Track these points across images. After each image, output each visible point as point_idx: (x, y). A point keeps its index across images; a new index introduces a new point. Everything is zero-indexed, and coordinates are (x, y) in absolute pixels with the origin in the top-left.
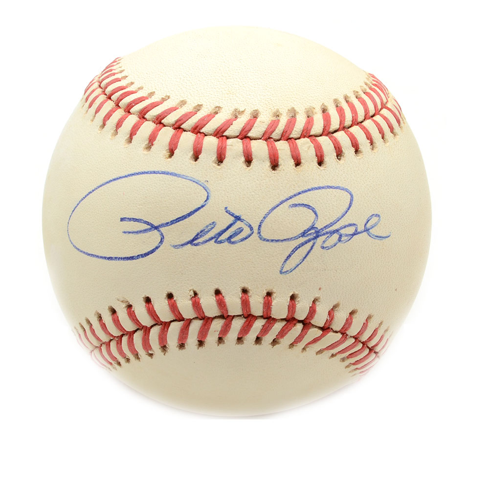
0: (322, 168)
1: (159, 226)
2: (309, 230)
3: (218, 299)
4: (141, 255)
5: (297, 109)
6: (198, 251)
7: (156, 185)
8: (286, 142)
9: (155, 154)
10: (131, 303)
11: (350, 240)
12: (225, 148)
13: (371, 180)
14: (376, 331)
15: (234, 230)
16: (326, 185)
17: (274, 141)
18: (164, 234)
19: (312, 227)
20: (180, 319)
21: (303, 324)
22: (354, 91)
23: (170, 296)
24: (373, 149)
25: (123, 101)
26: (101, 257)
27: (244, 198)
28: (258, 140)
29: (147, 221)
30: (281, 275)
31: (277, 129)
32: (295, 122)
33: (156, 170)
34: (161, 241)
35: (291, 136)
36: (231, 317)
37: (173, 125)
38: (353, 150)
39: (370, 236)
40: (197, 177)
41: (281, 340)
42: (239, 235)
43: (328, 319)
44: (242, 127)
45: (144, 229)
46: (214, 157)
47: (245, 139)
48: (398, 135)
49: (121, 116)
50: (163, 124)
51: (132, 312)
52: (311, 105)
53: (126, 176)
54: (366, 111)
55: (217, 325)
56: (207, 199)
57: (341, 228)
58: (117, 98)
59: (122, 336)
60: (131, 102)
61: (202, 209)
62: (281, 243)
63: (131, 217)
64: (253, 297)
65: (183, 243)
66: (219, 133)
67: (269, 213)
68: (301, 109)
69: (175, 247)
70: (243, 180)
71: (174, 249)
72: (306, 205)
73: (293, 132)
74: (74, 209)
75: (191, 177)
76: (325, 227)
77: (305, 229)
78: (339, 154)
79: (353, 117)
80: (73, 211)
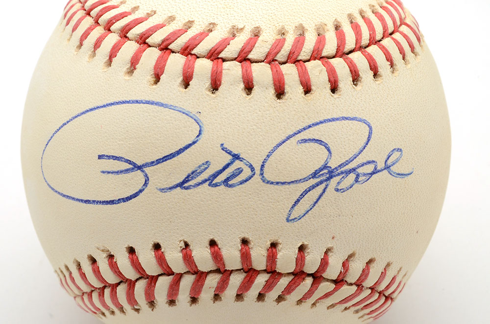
0: (335, 96)
1: (143, 165)
2: (321, 169)
3: (213, 251)
4: (122, 199)
5: (306, 26)
6: (189, 195)
7: (138, 116)
8: (294, 65)
9: (138, 79)
10: (112, 253)
11: (368, 180)
12: (221, 72)
13: (391, 108)
14: (394, 279)
15: (232, 171)
16: (341, 116)
17: (280, 64)
18: (149, 175)
19: (325, 167)
20: (168, 272)
21: (313, 277)
22: (370, 5)
23: (157, 247)
24: (393, 73)
25: (102, 17)
26: (78, 200)
27: (243, 132)
28: (260, 63)
29: (129, 159)
30: (287, 223)
31: (282, 50)
32: (304, 41)
33: (138, 99)
34: (145, 183)
35: (300, 58)
36: (229, 272)
37: (160, 45)
38: (371, 73)
39: (391, 174)
40: (187, 108)
41: (288, 297)
42: (237, 177)
43: (342, 271)
44: (241, 47)
45: (126, 168)
46: (208, 83)
47: (244, 62)
48: (419, 55)
49: (100, 35)
50: (147, 44)
51: (113, 263)
52: (321, 21)
53: (104, 106)
54: (385, 28)
55: (212, 281)
56: (200, 134)
57: (359, 166)
58: (96, 13)
59: (105, 288)
60: (112, 18)
61: (193, 146)
62: (287, 186)
63: (110, 154)
64: (254, 249)
65: (171, 186)
66: (214, 55)
67: (273, 151)
68: (311, 26)
69: (162, 190)
70: (242, 112)
71: (161, 193)
72: (317, 140)
73: (302, 52)
74: (48, 143)
75: (181, 108)
76: (339, 166)
77: (317, 168)
78: (356, 78)
79: (370, 35)
80: (47, 145)
